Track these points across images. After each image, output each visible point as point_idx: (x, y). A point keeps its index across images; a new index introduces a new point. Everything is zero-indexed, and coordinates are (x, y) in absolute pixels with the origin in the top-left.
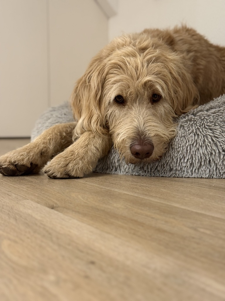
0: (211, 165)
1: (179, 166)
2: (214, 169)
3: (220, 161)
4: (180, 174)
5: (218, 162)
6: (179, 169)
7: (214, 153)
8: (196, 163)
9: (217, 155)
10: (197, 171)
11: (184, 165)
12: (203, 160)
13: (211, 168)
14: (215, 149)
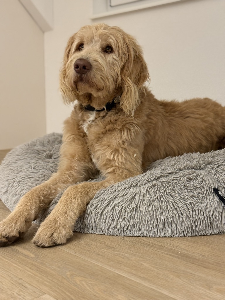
0: (172, 226)
1: (147, 227)
2: (175, 229)
3: (179, 223)
4: (148, 234)
5: (178, 224)
6: (147, 230)
7: (175, 217)
8: (161, 224)
9: (177, 218)
10: (161, 230)
11: (151, 226)
12: (166, 222)
13: (172, 229)
14: (175, 213)
